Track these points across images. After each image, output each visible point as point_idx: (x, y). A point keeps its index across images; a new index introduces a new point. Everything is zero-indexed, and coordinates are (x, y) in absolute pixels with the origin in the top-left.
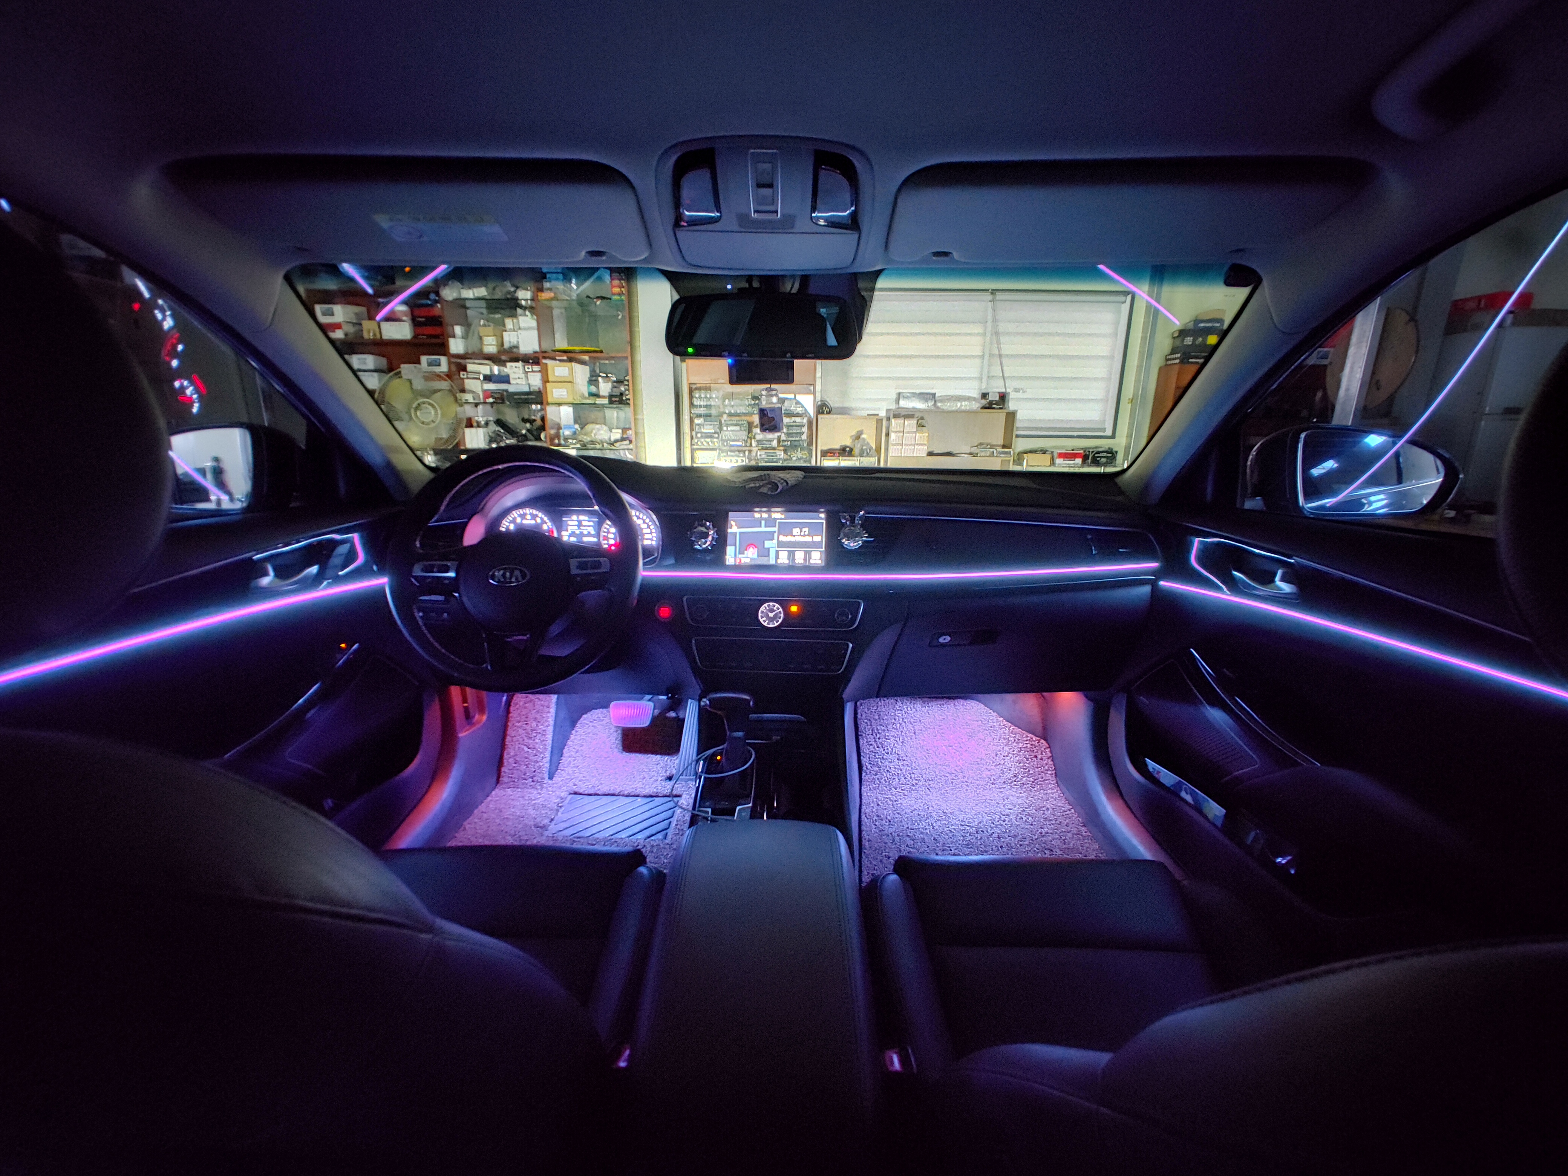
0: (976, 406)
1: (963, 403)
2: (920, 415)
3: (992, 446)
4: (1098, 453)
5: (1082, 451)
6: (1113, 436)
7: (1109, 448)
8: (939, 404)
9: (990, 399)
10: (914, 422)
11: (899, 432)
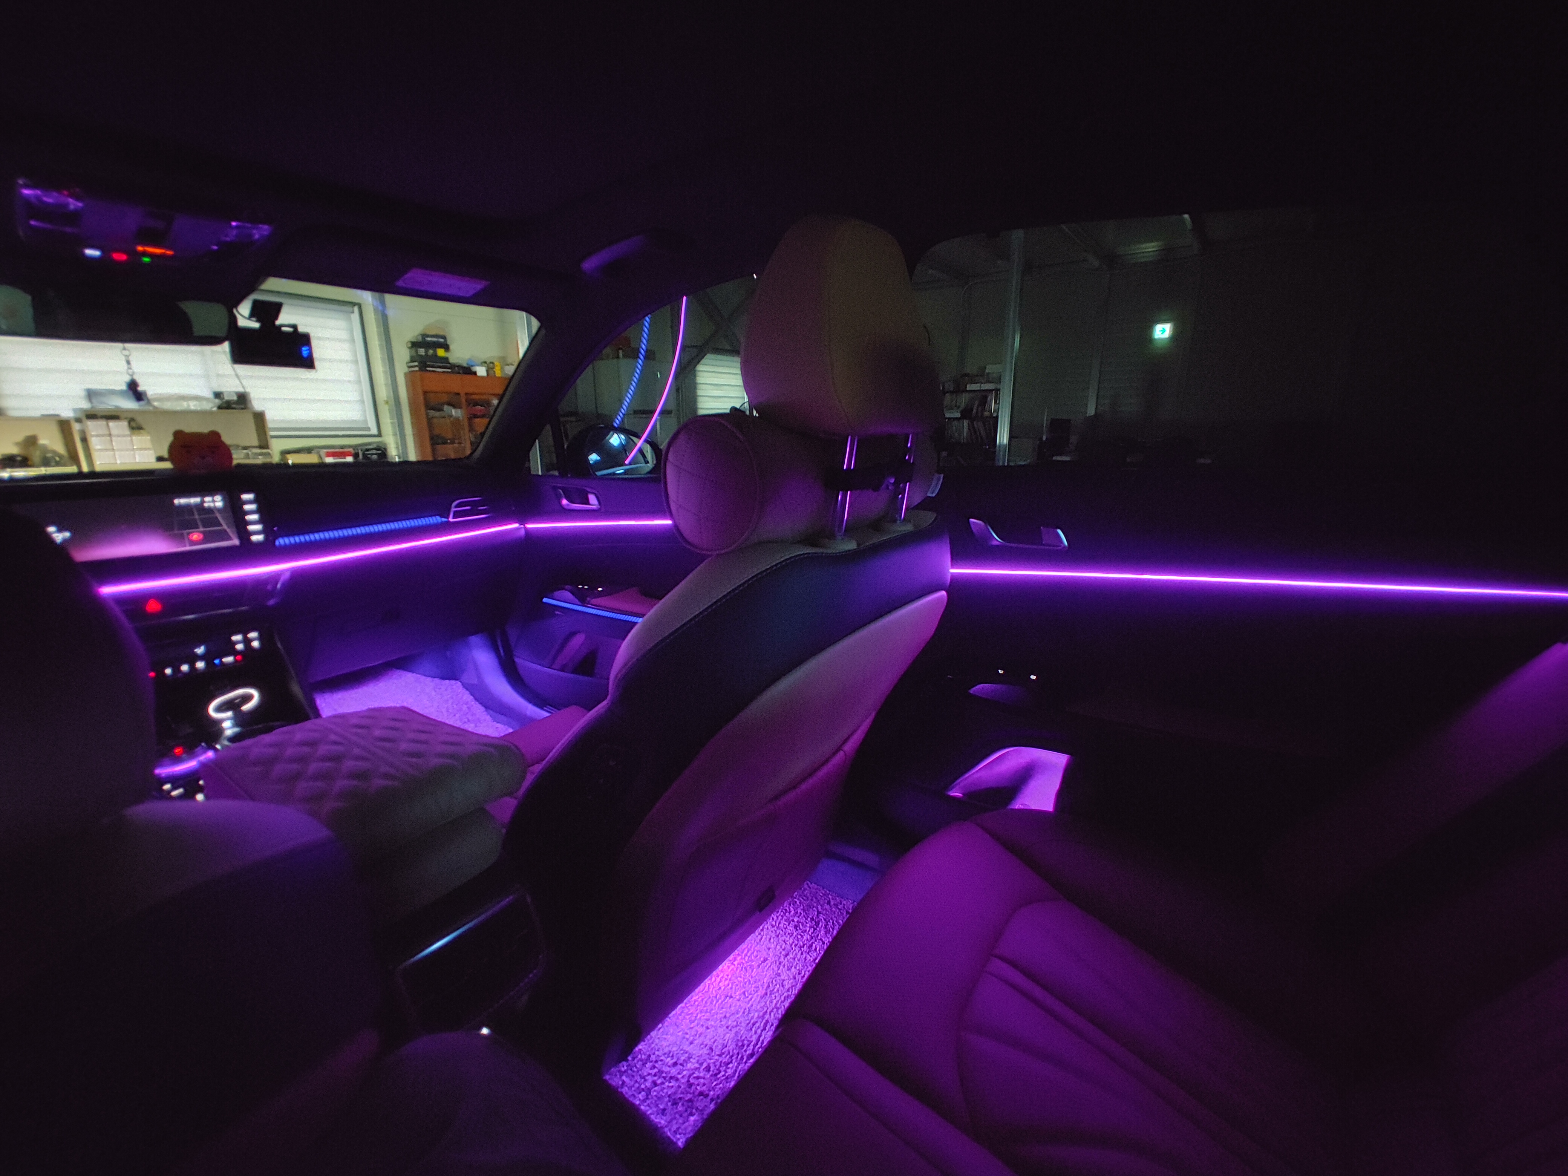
0: (211, 405)
1: (190, 402)
2: (130, 416)
3: (245, 448)
4: (368, 450)
5: (351, 450)
6: (380, 435)
7: (377, 446)
8: (156, 404)
9: (226, 398)
10: (125, 424)
11: (103, 436)
